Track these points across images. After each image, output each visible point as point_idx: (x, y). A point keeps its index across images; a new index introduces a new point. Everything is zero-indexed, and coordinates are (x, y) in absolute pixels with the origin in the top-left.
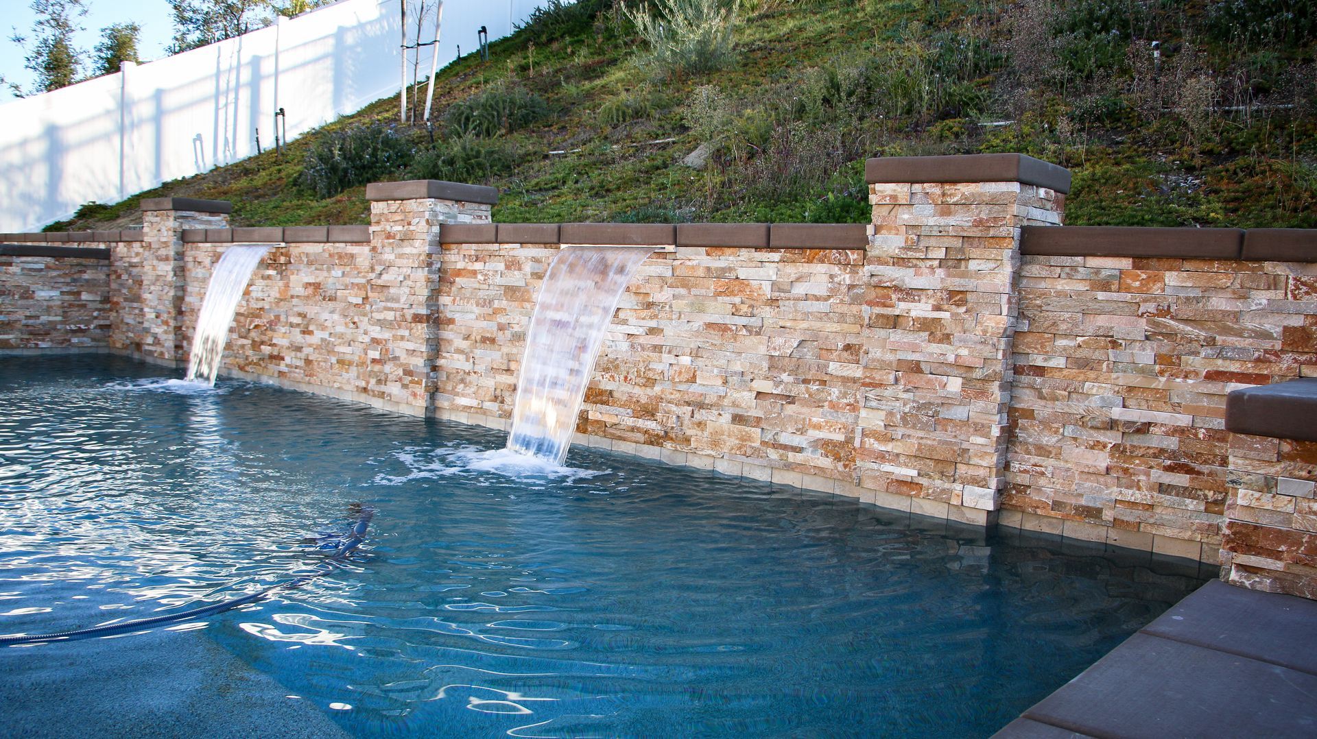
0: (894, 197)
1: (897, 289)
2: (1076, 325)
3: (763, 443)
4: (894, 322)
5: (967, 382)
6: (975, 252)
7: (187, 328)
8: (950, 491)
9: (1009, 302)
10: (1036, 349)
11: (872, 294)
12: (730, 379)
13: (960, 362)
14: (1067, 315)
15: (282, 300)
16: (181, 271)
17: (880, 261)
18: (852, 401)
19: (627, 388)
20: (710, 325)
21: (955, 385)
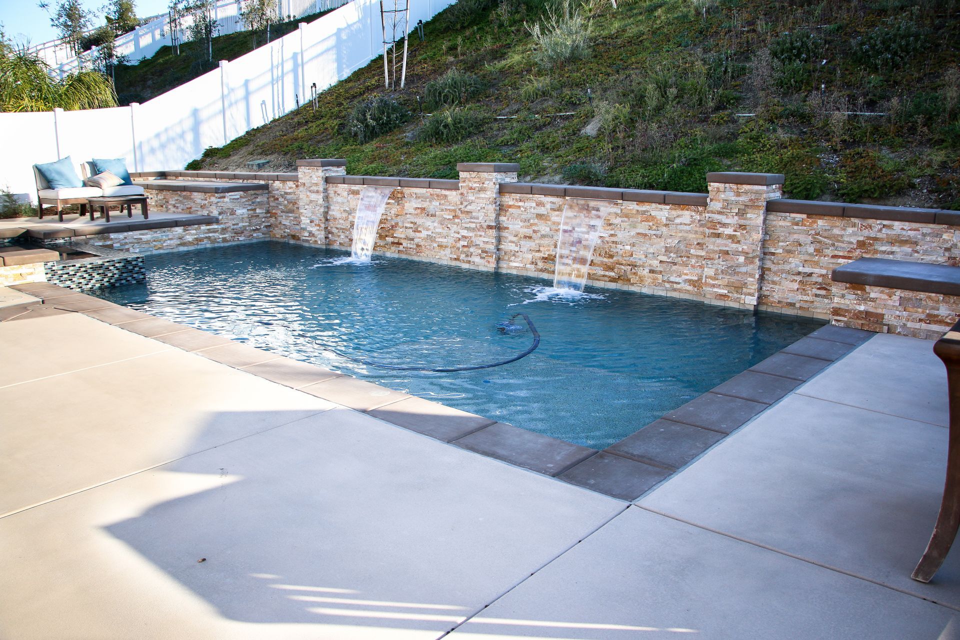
0: (718, 188)
1: (719, 223)
3: (663, 281)
4: (718, 235)
5: (746, 258)
6: (749, 210)
7: (332, 228)
8: (740, 298)
9: (762, 229)
11: (709, 225)
12: (648, 255)
13: (744, 251)
15: (399, 215)
16: (326, 198)
17: (712, 212)
18: (700, 264)
19: (601, 259)
20: (638, 234)
21: (742, 259)
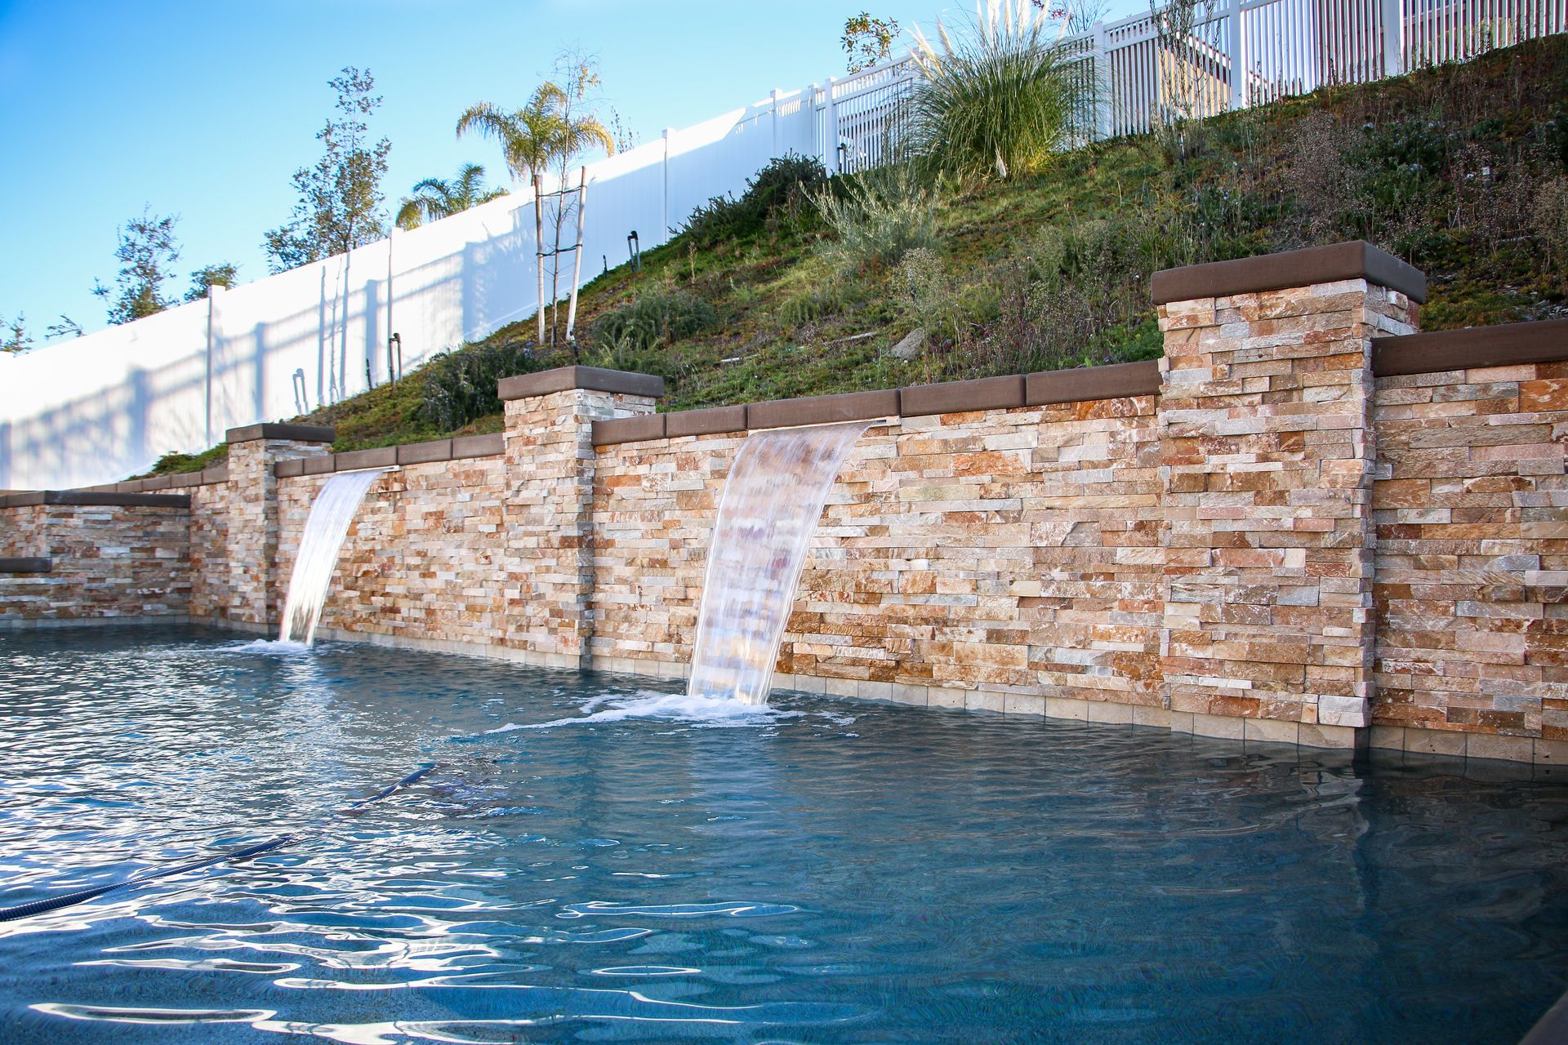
0: (1193, 318)
1: (1205, 438)
2: (1462, 464)
3: (1033, 666)
4: (1205, 482)
5: (1312, 553)
6: (1310, 378)
7: (282, 583)
8: (1299, 706)
9: (1364, 439)
10: (1406, 501)
11: (1172, 449)
12: (981, 583)
13: (1301, 527)
14: (1447, 451)
15: (396, 537)
16: (273, 513)
17: (1178, 403)
18: (1151, 596)
19: (846, 608)
20: (950, 515)
21: (1296, 559)
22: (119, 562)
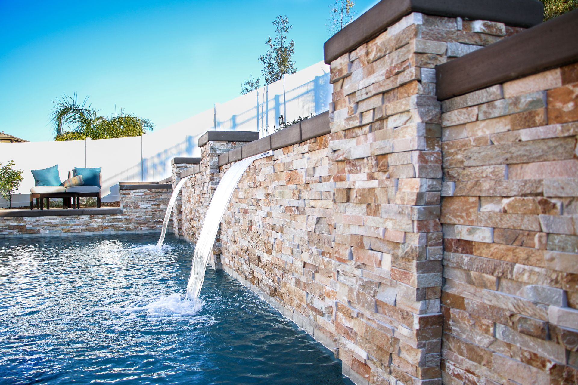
0: (340, 71)
1: (347, 161)
2: (498, 182)
3: (307, 305)
4: (347, 195)
5: (394, 259)
6: (391, 108)
9: (422, 160)
10: (462, 217)
12: (294, 251)
14: (489, 169)
17: (338, 135)
20: (286, 208)
21: (386, 262)
22: (147, 210)
